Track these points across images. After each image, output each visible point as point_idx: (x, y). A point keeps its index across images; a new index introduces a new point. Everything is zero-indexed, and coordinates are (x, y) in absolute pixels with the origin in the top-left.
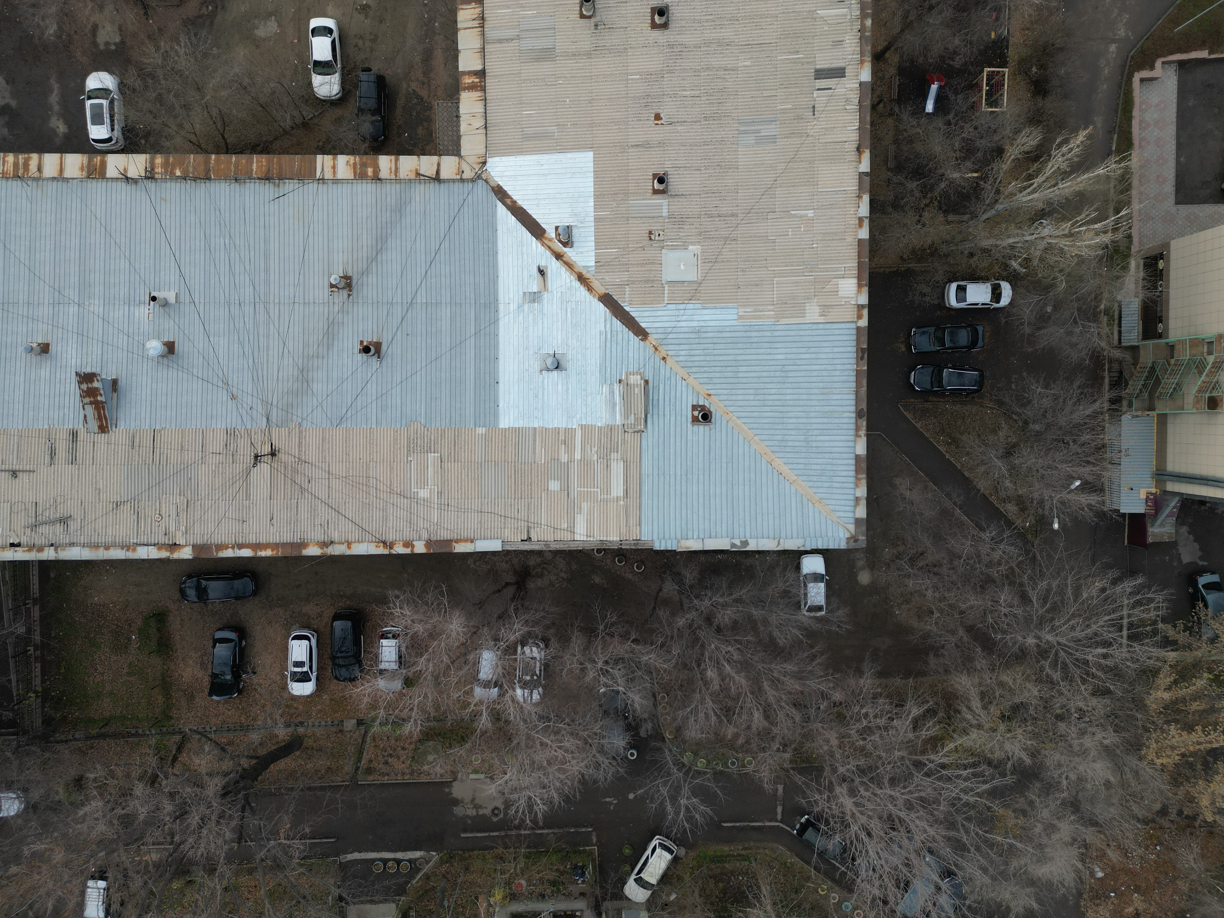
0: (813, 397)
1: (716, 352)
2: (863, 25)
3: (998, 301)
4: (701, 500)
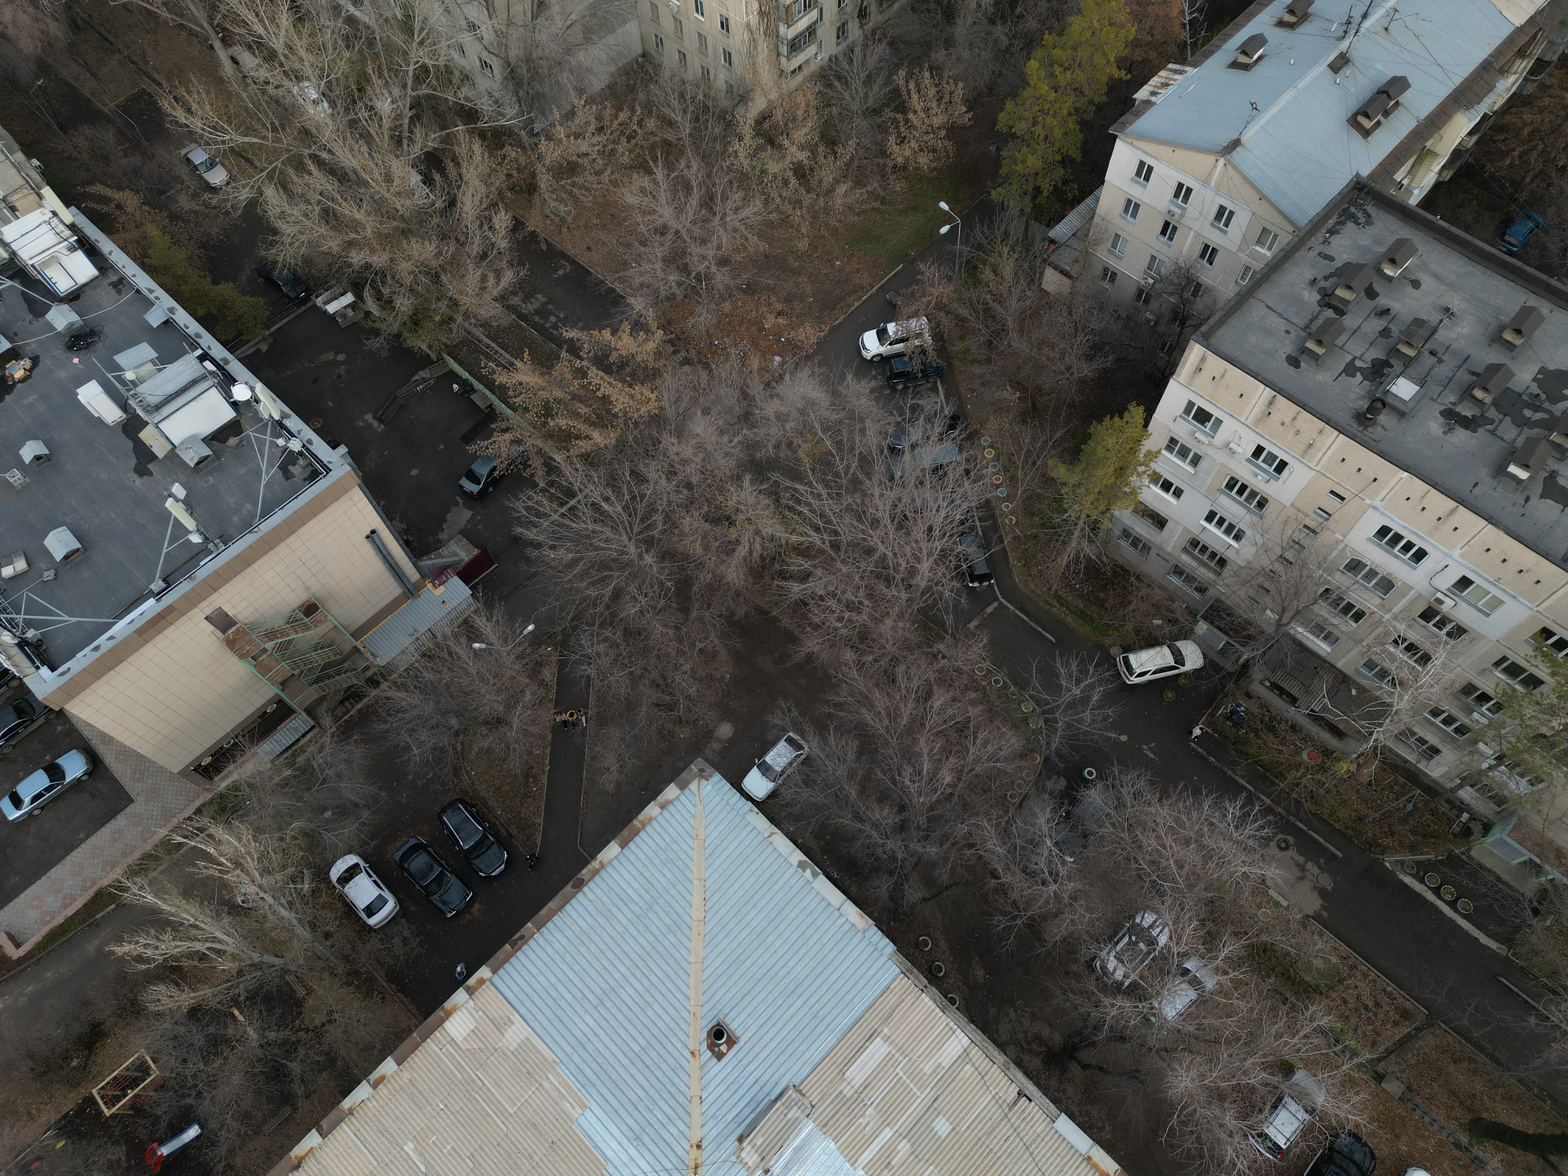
0: (602, 945)
1: (643, 1095)
3: (356, 865)
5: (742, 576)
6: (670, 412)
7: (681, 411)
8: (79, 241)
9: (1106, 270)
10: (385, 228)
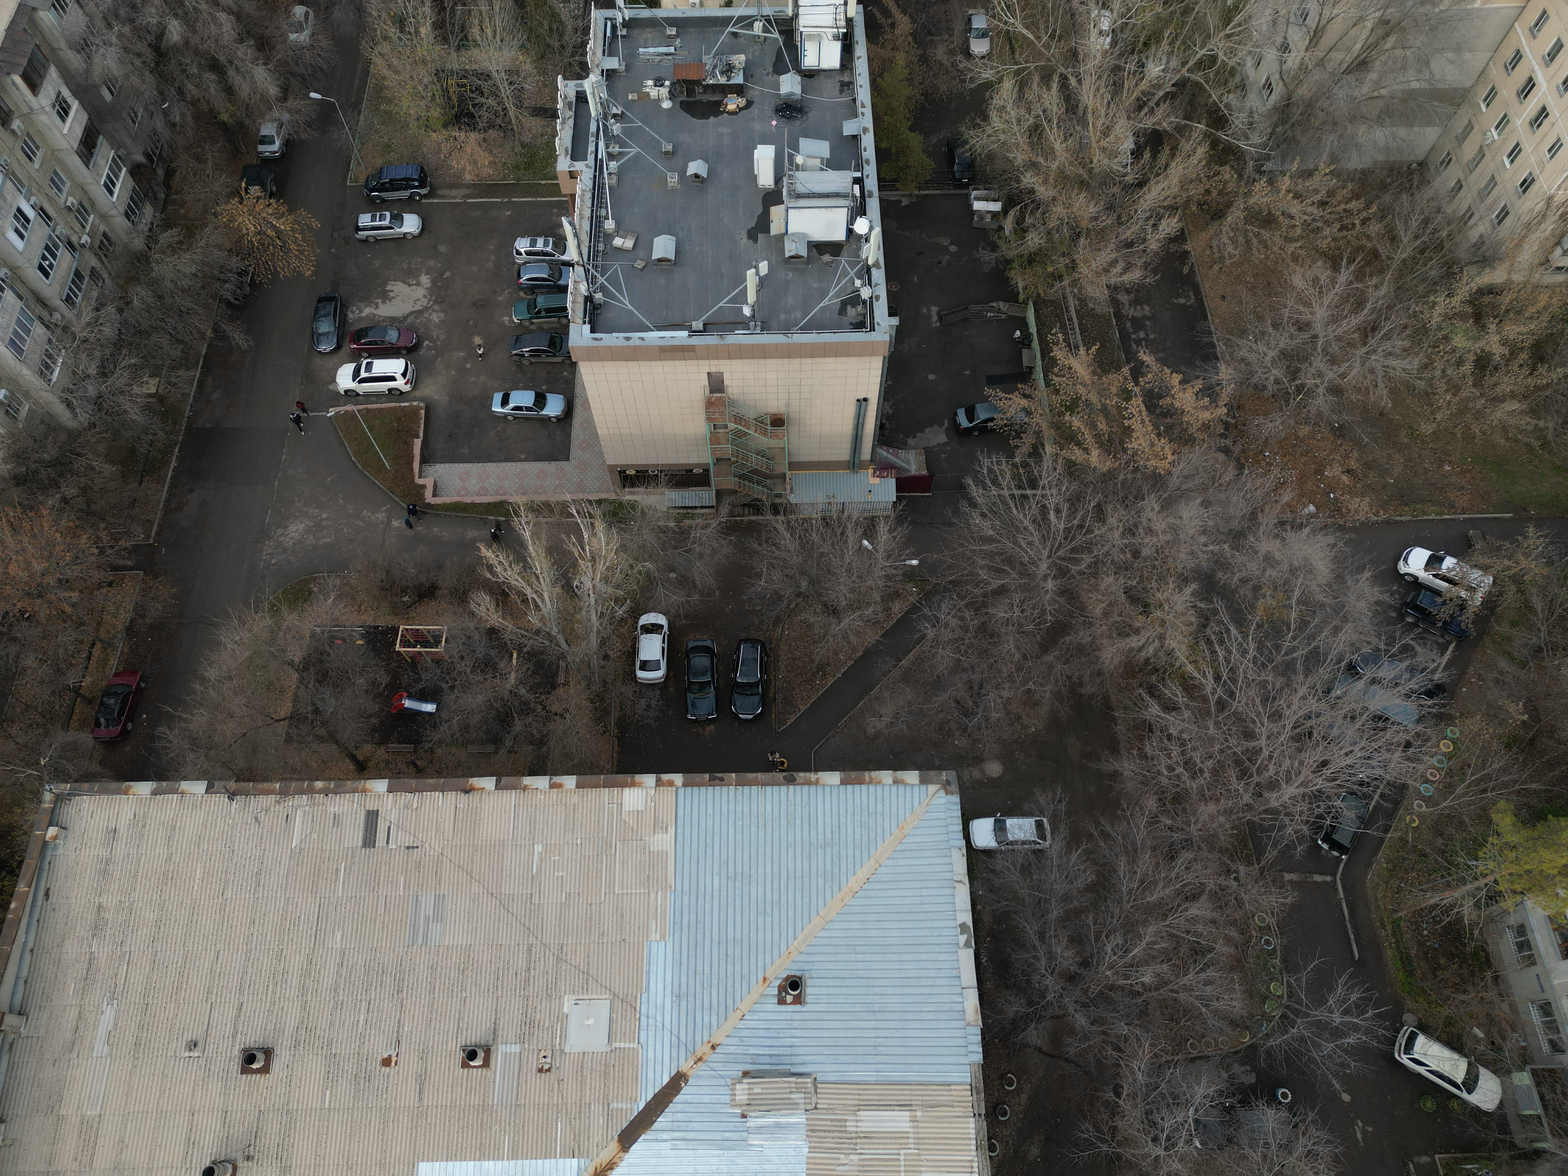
0: (769, 838)
1: (707, 971)
2: (320, 792)
3: (662, 627)
5: (1116, 661)
6: (1174, 481)
7: (1184, 487)
8: (845, 34)
10: (1070, 170)
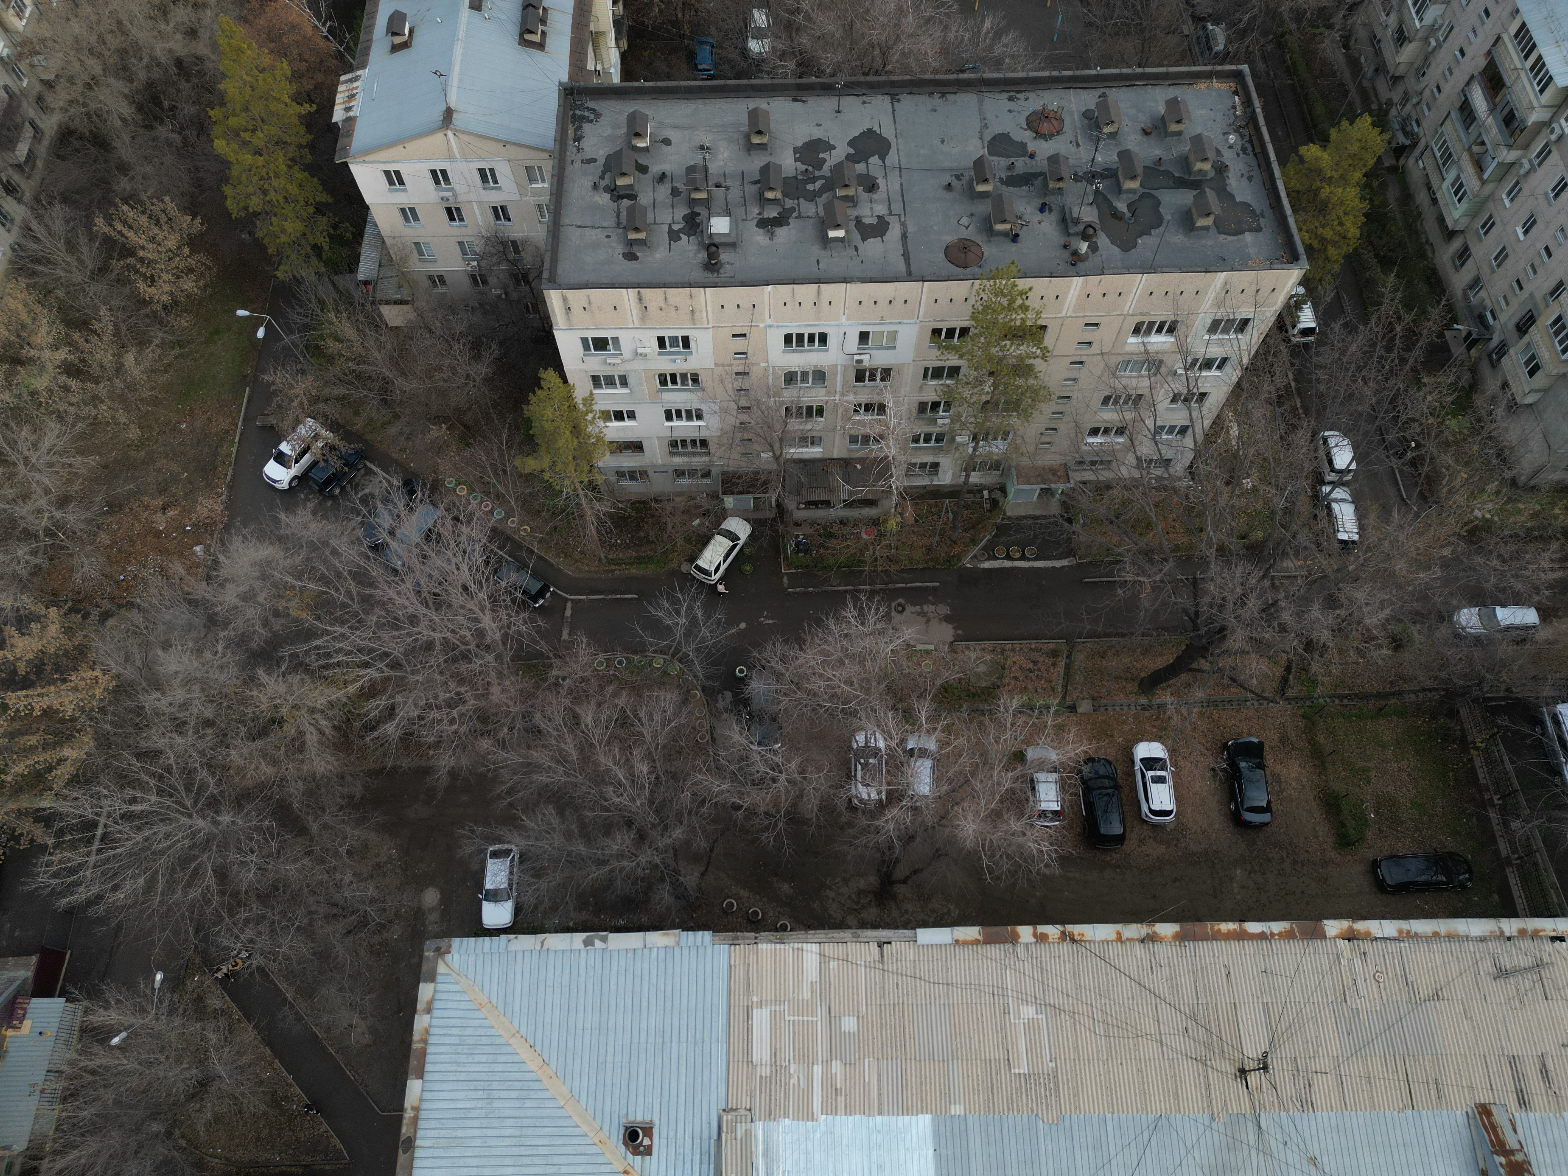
4: (645, 1004)
9: (431, 278)
